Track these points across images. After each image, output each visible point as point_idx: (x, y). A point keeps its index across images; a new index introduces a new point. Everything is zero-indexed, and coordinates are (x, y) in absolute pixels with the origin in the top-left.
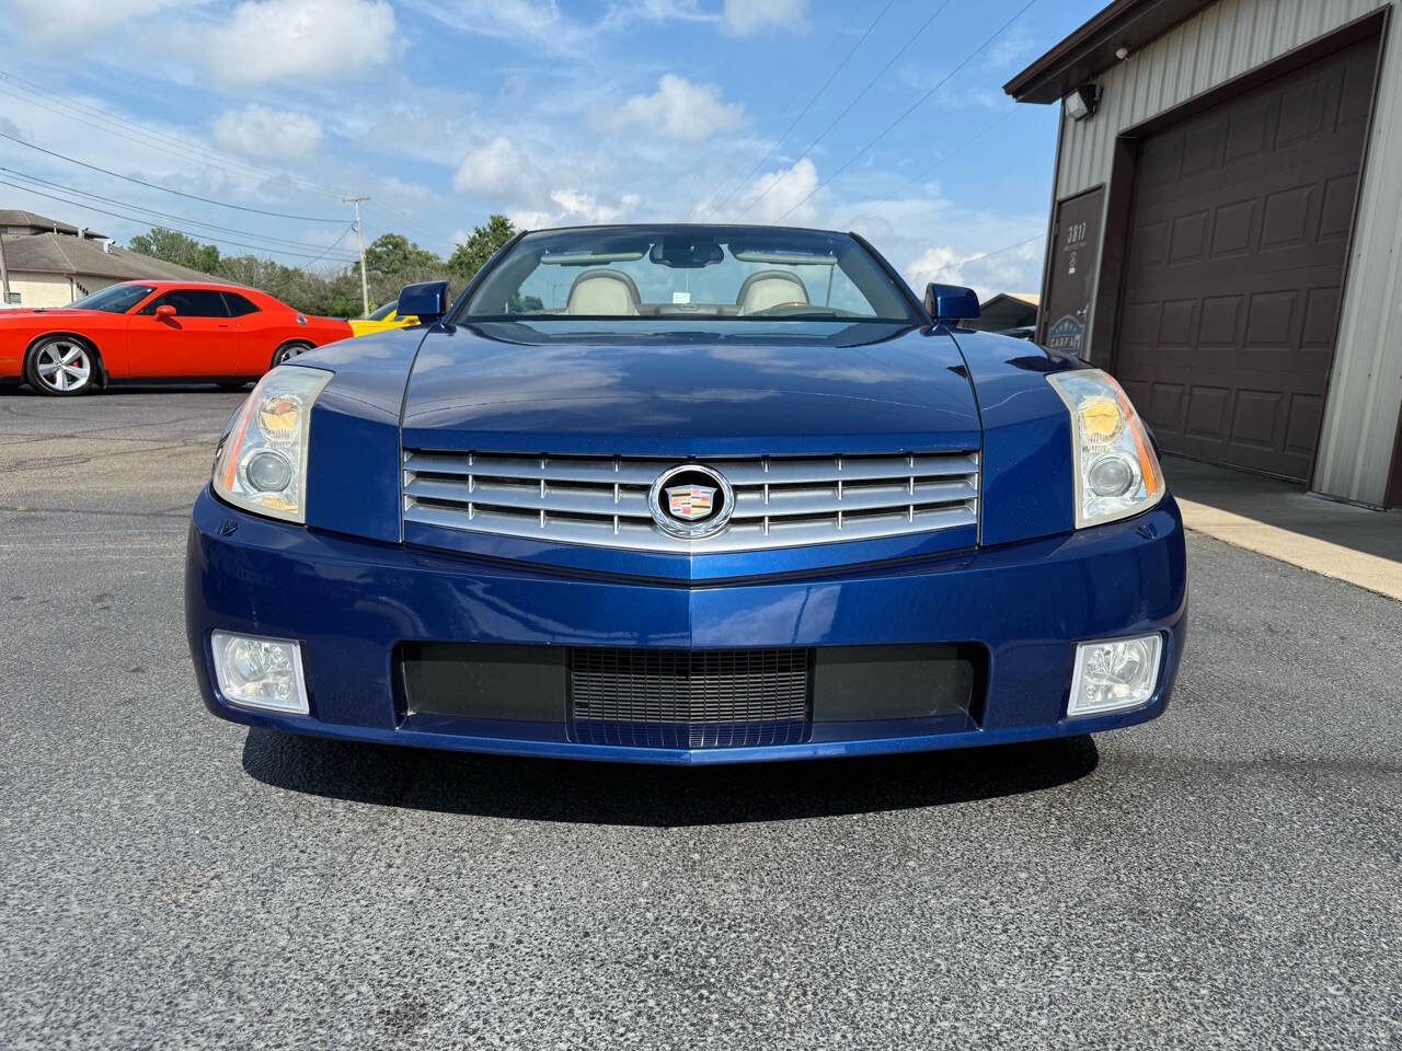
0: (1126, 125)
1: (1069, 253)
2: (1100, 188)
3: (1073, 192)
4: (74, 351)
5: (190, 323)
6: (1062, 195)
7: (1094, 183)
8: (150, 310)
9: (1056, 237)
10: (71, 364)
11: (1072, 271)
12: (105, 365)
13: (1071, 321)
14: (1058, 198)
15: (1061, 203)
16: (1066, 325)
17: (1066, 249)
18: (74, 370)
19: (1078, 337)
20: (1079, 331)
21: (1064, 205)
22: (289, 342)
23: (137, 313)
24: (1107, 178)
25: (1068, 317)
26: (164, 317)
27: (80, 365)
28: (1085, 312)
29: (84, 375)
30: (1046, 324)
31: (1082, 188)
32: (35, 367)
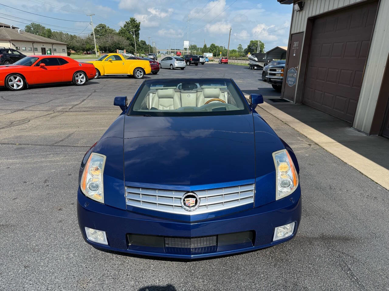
0: (310, 16)
1: (294, 50)
2: (303, 32)
3: (295, 32)
4: (18, 78)
5: (49, 68)
6: (292, 32)
7: (301, 31)
8: (38, 65)
9: (290, 44)
10: (18, 82)
11: (294, 55)
12: (27, 81)
13: (293, 69)
14: (291, 33)
15: (292, 35)
16: (292, 70)
17: (293, 48)
18: (19, 83)
19: (295, 74)
20: (296, 73)
21: (293, 35)
22: (77, 71)
23: (34, 66)
24: (305, 30)
25: (293, 68)
26: (42, 67)
27: (20, 82)
28: (297, 67)
29: (21, 84)
30: (287, 69)
31: (298, 31)
32: (8, 84)
